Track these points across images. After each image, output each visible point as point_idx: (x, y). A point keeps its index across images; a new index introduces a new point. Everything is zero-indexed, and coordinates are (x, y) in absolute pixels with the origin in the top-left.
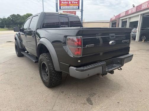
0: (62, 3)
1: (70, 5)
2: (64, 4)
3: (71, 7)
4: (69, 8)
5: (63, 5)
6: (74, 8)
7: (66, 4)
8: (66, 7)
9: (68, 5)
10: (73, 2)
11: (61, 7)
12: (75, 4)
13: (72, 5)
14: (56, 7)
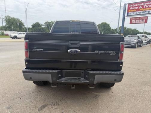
0: (131, 8)
1: (140, 10)
2: (133, 10)
3: (142, 12)
4: (139, 14)
5: (131, 11)
6: (146, 13)
7: (136, 9)
8: (135, 12)
9: (138, 10)
10: (145, 6)
11: (129, 13)
12: (147, 8)
13: (144, 9)
14: (123, 14)
